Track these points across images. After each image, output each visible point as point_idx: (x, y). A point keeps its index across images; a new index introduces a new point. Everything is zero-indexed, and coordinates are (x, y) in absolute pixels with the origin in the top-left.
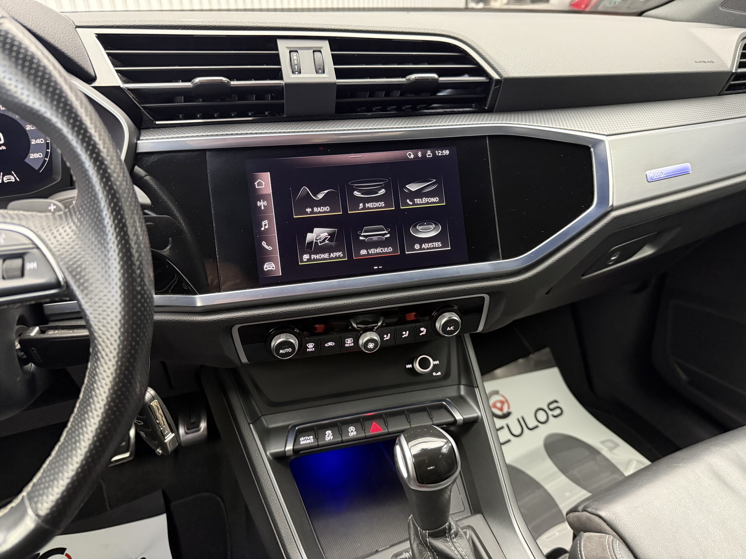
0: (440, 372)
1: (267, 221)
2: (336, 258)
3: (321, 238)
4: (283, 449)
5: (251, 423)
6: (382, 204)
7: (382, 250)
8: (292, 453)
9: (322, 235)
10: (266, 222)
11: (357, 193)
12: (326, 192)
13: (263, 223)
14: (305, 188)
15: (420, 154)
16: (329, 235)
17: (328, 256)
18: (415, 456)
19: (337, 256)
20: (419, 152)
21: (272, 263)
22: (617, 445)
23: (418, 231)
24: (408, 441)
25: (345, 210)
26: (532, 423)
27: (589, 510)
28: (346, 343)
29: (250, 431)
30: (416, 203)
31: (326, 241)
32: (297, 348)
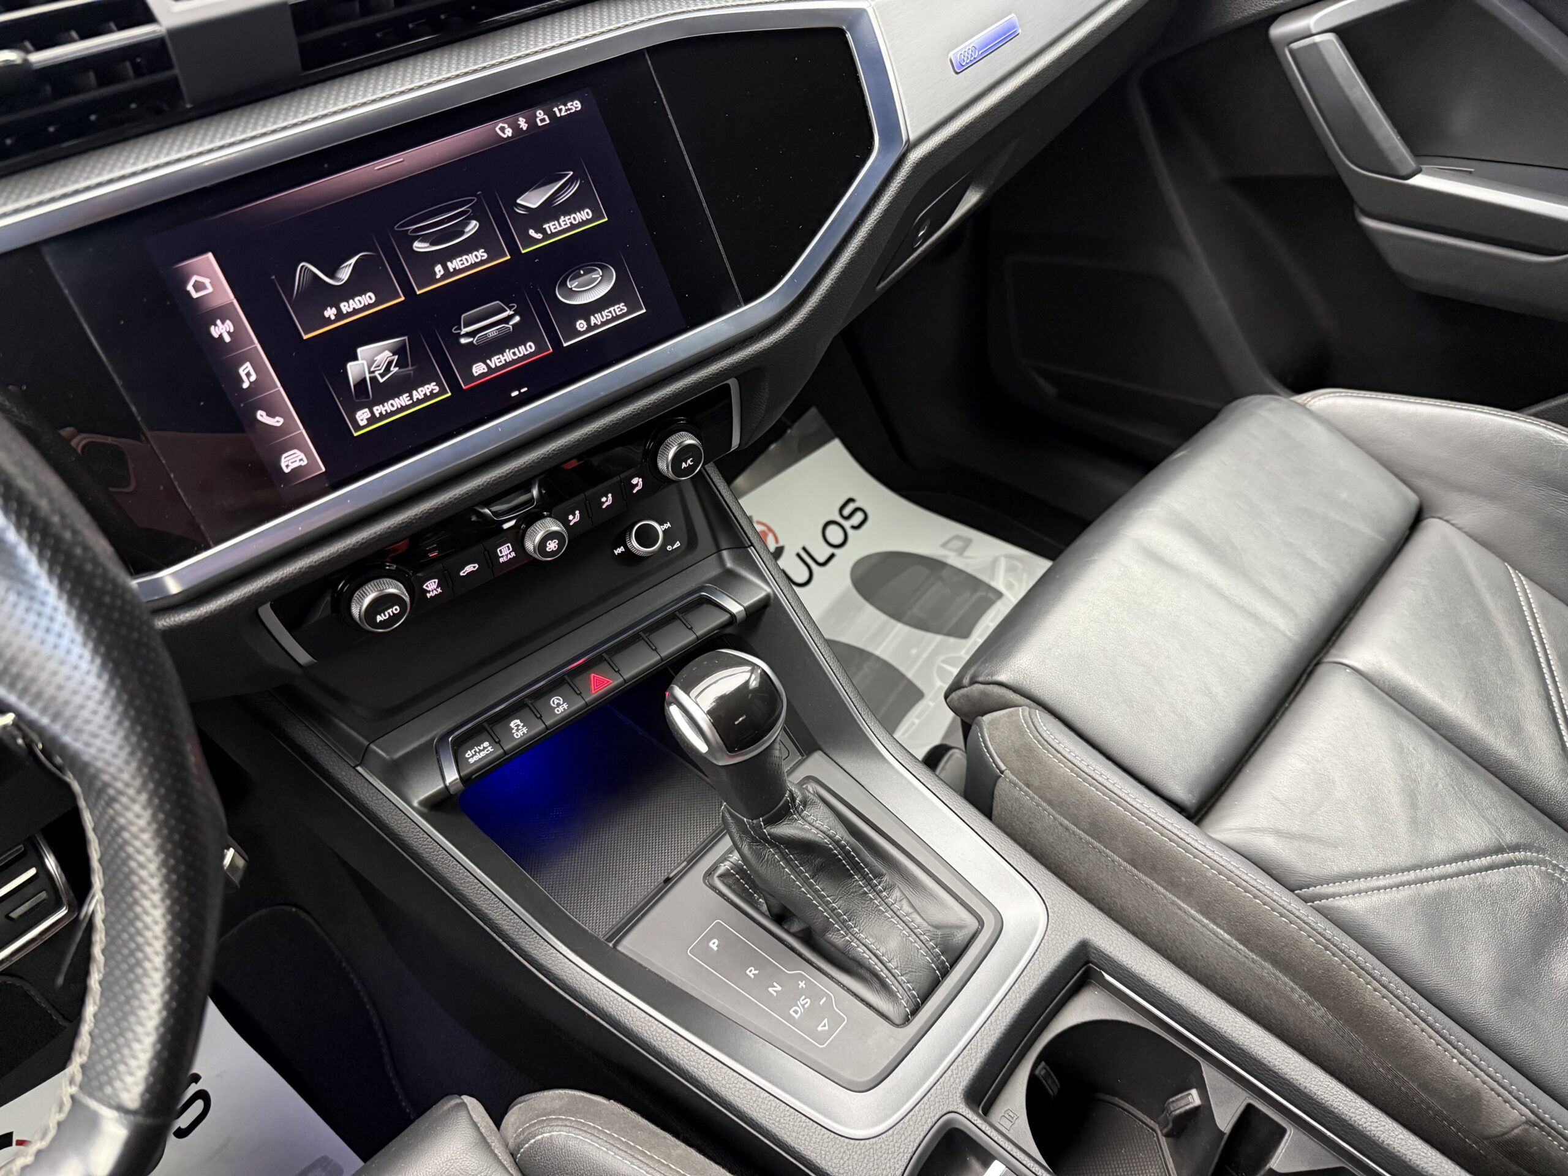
0: (678, 542)
1: (248, 364)
2: (426, 398)
3: (379, 366)
4: (441, 786)
5: (357, 766)
6: (481, 254)
7: (514, 354)
8: (460, 785)
9: (378, 358)
10: (247, 367)
11: (419, 246)
12: (353, 261)
13: (242, 372)
14: (303, 267)
15: (523, 124)
16: (394, 354)
17: (408, 401)
18: (710, 713)
19: (428, 394)
20: (521, 119)
21: (295, 451)
22: (968, 542)
23: (572, 293)
24: (687, 690)
25: (408, 290)
26: (821, 552)
27: (981, 679)
28: (500, 555)
29: (364, 780)
30: (549, 232)
31: (392, 369)
32: (407, 599)
